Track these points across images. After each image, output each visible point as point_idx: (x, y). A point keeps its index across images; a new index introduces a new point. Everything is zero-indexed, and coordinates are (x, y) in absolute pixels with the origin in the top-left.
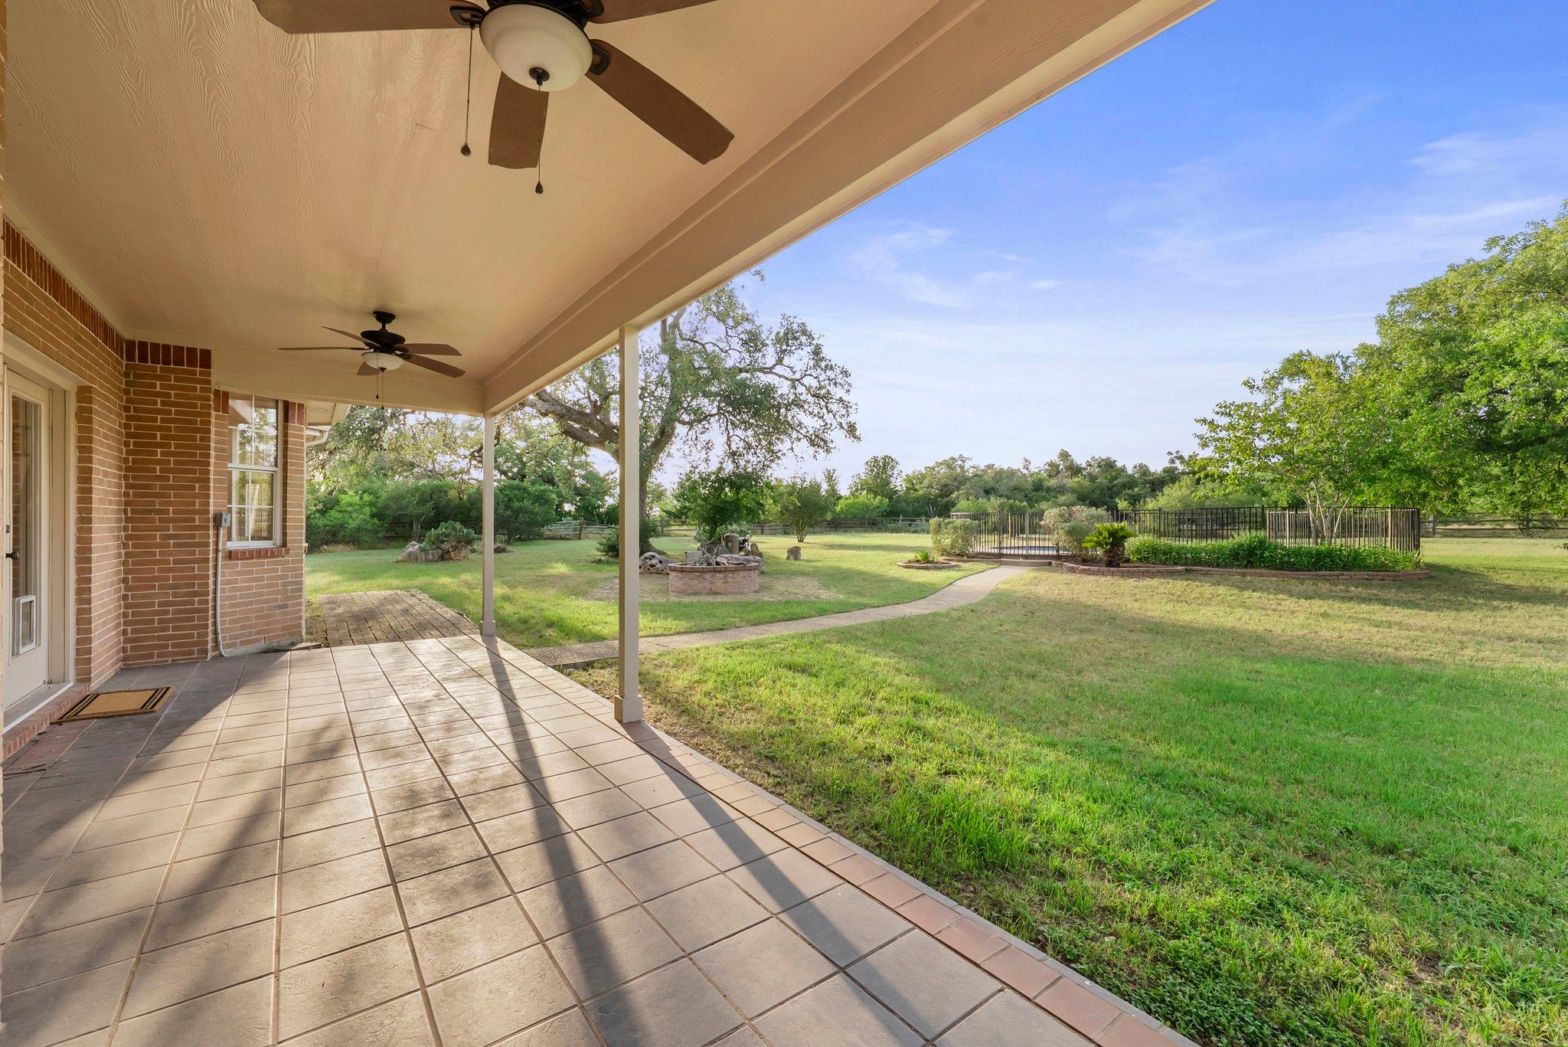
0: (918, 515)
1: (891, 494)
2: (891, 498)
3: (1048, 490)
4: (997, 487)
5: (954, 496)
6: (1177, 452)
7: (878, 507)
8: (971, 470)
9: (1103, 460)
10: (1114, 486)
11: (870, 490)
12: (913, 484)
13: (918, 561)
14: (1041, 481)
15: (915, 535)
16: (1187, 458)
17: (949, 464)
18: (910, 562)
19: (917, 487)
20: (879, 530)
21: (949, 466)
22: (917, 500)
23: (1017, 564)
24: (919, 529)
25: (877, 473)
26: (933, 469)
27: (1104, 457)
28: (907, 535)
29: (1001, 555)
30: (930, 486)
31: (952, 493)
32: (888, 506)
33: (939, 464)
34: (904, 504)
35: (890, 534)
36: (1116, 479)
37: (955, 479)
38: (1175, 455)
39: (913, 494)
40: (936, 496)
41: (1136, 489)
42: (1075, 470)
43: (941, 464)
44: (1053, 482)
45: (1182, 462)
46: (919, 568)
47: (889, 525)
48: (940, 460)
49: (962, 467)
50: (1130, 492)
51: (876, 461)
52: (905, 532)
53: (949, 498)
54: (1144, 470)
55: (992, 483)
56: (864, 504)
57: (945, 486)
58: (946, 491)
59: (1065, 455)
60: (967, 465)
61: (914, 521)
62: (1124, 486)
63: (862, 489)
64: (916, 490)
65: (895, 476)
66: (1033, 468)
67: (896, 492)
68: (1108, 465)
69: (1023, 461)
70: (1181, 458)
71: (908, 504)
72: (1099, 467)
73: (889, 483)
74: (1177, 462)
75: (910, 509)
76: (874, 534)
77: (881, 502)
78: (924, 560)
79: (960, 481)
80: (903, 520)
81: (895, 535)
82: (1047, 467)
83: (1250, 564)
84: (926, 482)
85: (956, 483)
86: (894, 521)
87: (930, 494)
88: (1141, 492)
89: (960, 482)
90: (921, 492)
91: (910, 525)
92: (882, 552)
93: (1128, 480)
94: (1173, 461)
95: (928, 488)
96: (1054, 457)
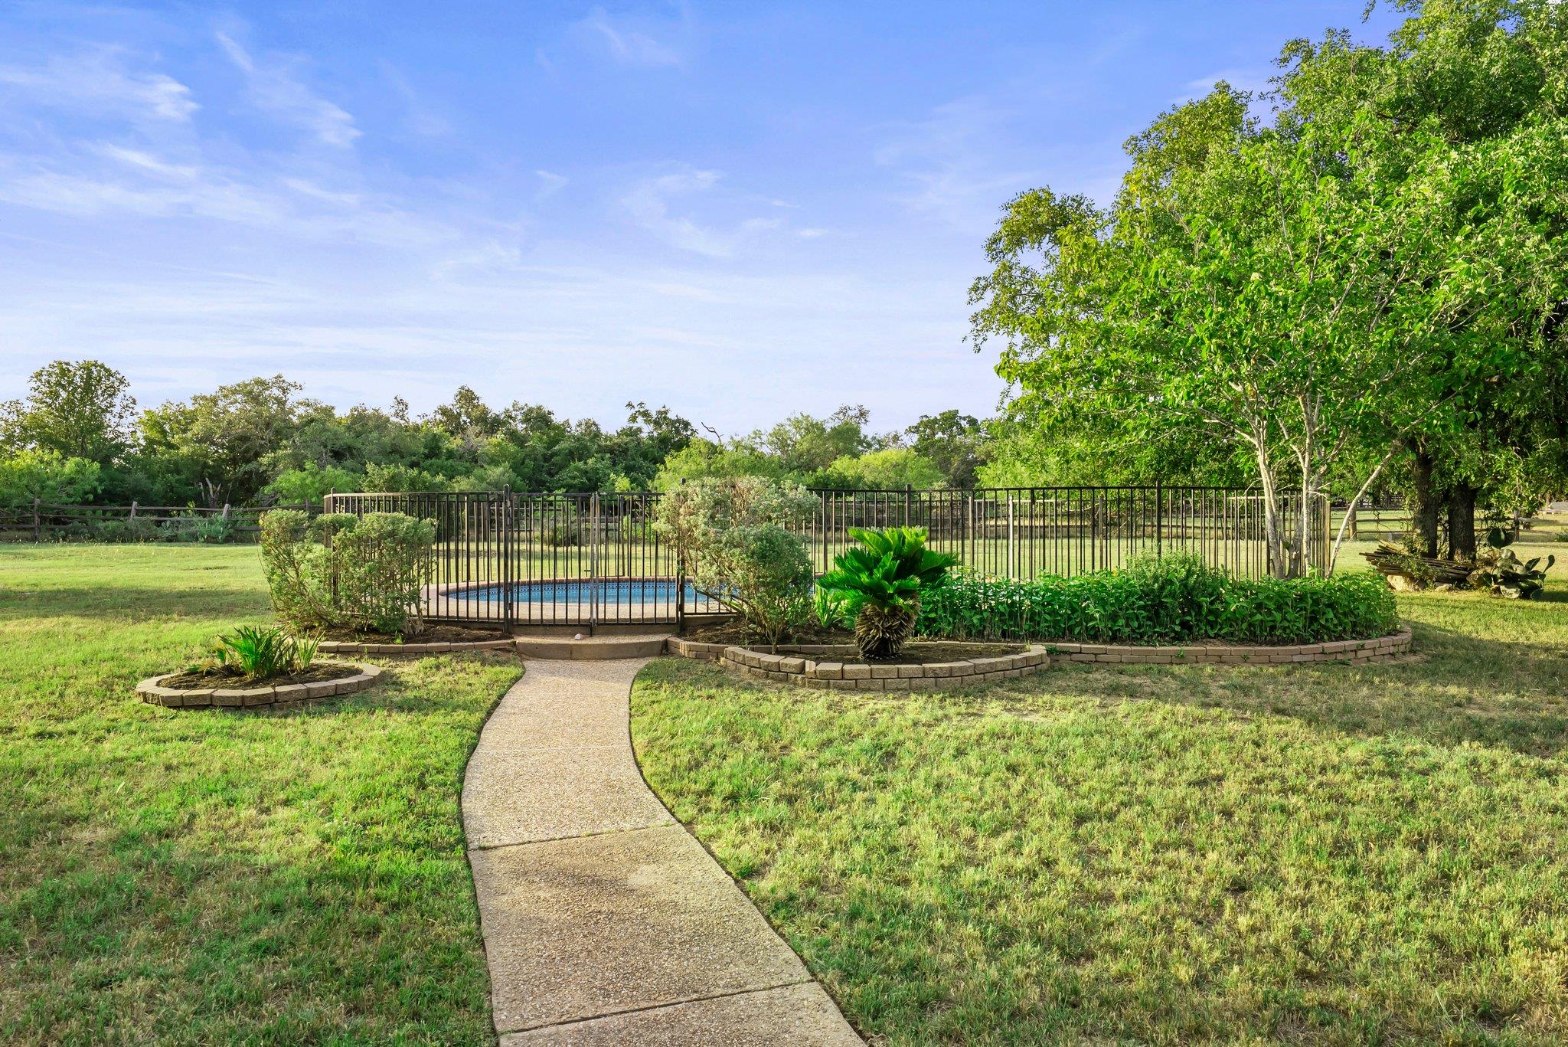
0: (182, 501)
1: (105, 453)
2: (105, 462)
3: (450, 454)
4: (359, 445)
5: (265, 460)
6: (641, 404)
7: (71, 482)
8: (301, 410)
9: (531, 410)
10: (553, 455)
11: (48, 441)
12: (163, 432)
13: (230, 671)
14: (436, 439)
15: (175, 549)
16: (654, 415)
17: (254, 393)
18: (194, 676)
19: (176, 439)
20: (74, 536)
21: (255, 399)
22: (176, 468)
23: (569, 654)
24: (181, 532)
25: (69, 402)
26: (214, 401)
27: (533, 405)
28: (152, 549)
29: (509, 626)
30: (206, 438)
31: (257, 455)
32: (100, 480)
33: (229, 392)
34: (140, 475)
35: (102, 549)
36: (557, 442)
37: (268, 425)
38: (637, 409)
39: (162, 455)
40: (220, 461)
41: (590, 461)
42: (491, 424)
43: (234, 392)
44: (455, 443)
45: (648, 422)
46: (239, 707)
47: (101, 525)
48: (231, 382)
49: (281, 402)
50: (580, 464)
51: (64, 372)
52: (147, 540)
53: (252, 466)
54: (592, 431)
55: (347, 438)
56: (30, 473)
57: (244, 439)
58: (244, 448)
59: (467, 397)
60: (293, 397)
61: (167, 513)
62: (571, 455)
63: (25, 440)
64: (170, 446)
65: (116, 410)
66: (413, 417)
67: (119, 448)
68: (540, 419)
69: (393, 402)
70: (646, 414)
71: (152, 477)
72: (527, 420)
73: (100, 427)
74: (640, 419)
75: (158, 487)
76: (58, 549)
77: (80, 470)
78: (256, 666)
79: (277, 430)
80: (139, 513)
81: (118, 549)
82: (439, 417)
83: (1186, 633)
84: (197, 428)
85: (268, 434)
86: (116, 514)
87: (206, 456)
88: (599, 465)
89: (277, 432)
90: (185, 450)
91: (159, 524)
92: (76, 623)
93: (577, 445)
94: (633, 419)
95: (200, 441)
96: (449, 400)
